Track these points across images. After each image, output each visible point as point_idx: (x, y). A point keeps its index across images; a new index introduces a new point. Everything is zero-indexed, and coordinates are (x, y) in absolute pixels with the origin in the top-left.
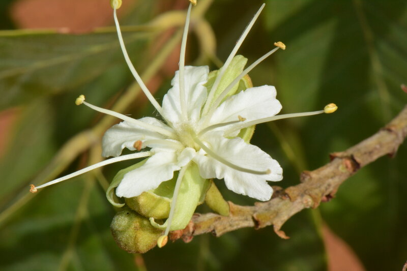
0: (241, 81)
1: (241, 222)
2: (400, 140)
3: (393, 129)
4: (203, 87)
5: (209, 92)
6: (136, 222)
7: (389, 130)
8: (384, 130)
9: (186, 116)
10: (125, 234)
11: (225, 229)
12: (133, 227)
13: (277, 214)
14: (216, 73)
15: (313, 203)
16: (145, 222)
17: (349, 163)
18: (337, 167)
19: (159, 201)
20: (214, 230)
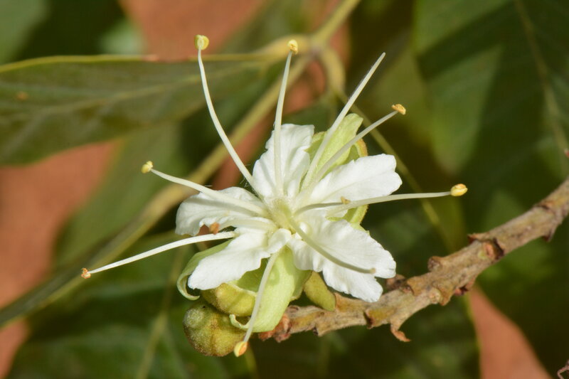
0: (354, 148)
1: (349, 319)
2: (559, 220)
3: (550, 205)
4: (305, 153)
5: (312, 159)
6: (213, 319)
7: (545, 208)
8: (538, 206)
9: (281, 190)
10: (200, 333)
11: (329, 326)
12: (209, 325)
13: (395, 310)
14: (323, 135)
15: (442, 299)
16: (225, 319)
17: (490, 248)
18: (476, 253)
19: (242, 295)
20: (315, 328)
